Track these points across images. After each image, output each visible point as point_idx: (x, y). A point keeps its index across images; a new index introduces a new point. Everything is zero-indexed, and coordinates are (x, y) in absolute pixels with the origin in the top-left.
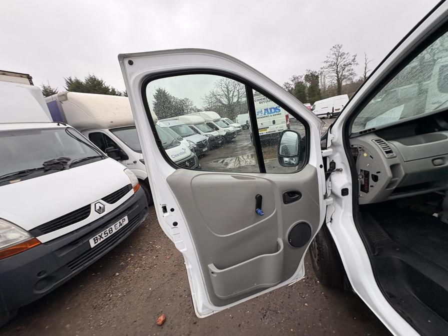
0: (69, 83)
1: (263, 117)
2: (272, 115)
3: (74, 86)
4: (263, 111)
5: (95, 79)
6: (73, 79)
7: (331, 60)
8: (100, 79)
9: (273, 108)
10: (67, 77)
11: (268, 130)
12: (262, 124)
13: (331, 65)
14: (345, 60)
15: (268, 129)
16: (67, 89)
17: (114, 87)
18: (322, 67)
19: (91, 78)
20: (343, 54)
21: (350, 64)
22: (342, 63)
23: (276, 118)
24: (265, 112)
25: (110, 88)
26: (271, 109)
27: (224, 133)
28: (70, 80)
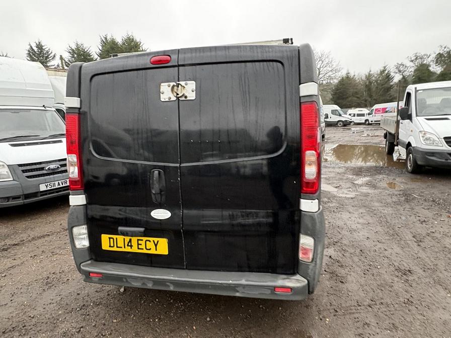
0: (104, 42)
5: (133, 39)
6: (109, 38)
10: (103, 35)
16: (101, 48)
19: (129, 38)
28: (106, 38)
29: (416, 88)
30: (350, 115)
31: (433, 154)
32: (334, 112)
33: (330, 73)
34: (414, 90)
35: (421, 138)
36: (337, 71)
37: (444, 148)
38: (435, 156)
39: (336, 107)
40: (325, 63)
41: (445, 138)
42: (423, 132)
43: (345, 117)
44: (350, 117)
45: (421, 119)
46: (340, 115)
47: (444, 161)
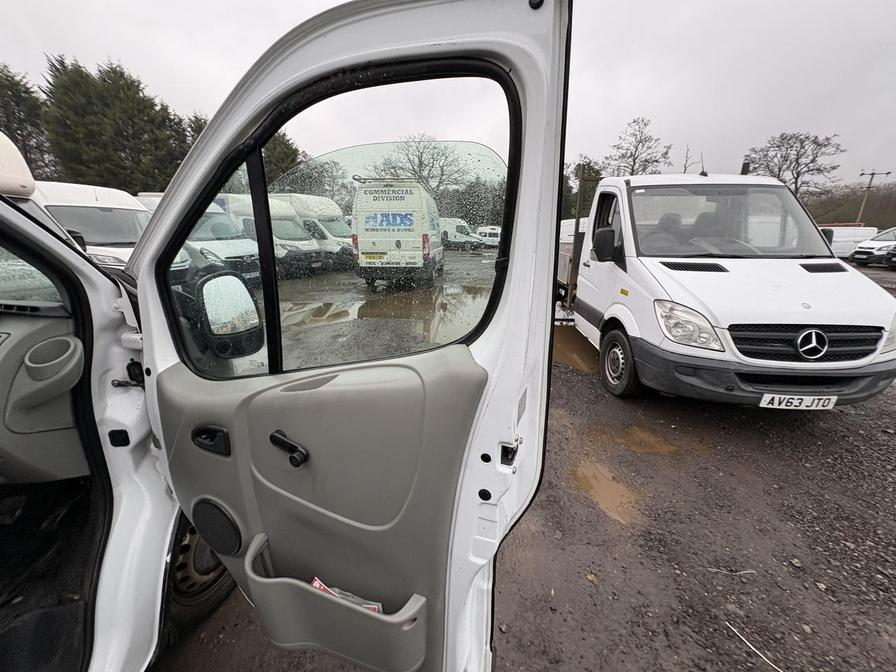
0: (57, 69)
1: (377, 230)
2: (396, 228)
3: (66, 78)
4: (379, 218)
5: (122, 74)
6: (68, 62)
7: (626, 146)
8: (135, 77)
9: (400, 215)
10: (54, 54)
11: (385, 259)
12: (374, 243)
13: (623, 156)
14: (650, 151)
15: (385, 257)
16: (51, 80)
17: (166, 103)
18: (608, 156)
19: (114, 71)
20: (649, 139)
21: (657, 161)
22: (644, 156)
23: (403, 237)
24: (382, 221)
25: (157, 101)
26: (394, 215)
27: (337, 249)
28: (62, 63)
29: (628, 183)
30: (480, 234)
31: (695, 368)
32: (460, 229)
33: (456, 175)
34: (624, 187)
35: (662, 321)
36: (465, 173)
37: (727, 356)
38: (700, 377)
39: (463, 223)
40: (450, 159)
41: (732, 328)
42: (669, 305)
43: (475, 238)
44: (479, 237)
45: (653, 264)
46: (468, 234)
47: (722, 390)
